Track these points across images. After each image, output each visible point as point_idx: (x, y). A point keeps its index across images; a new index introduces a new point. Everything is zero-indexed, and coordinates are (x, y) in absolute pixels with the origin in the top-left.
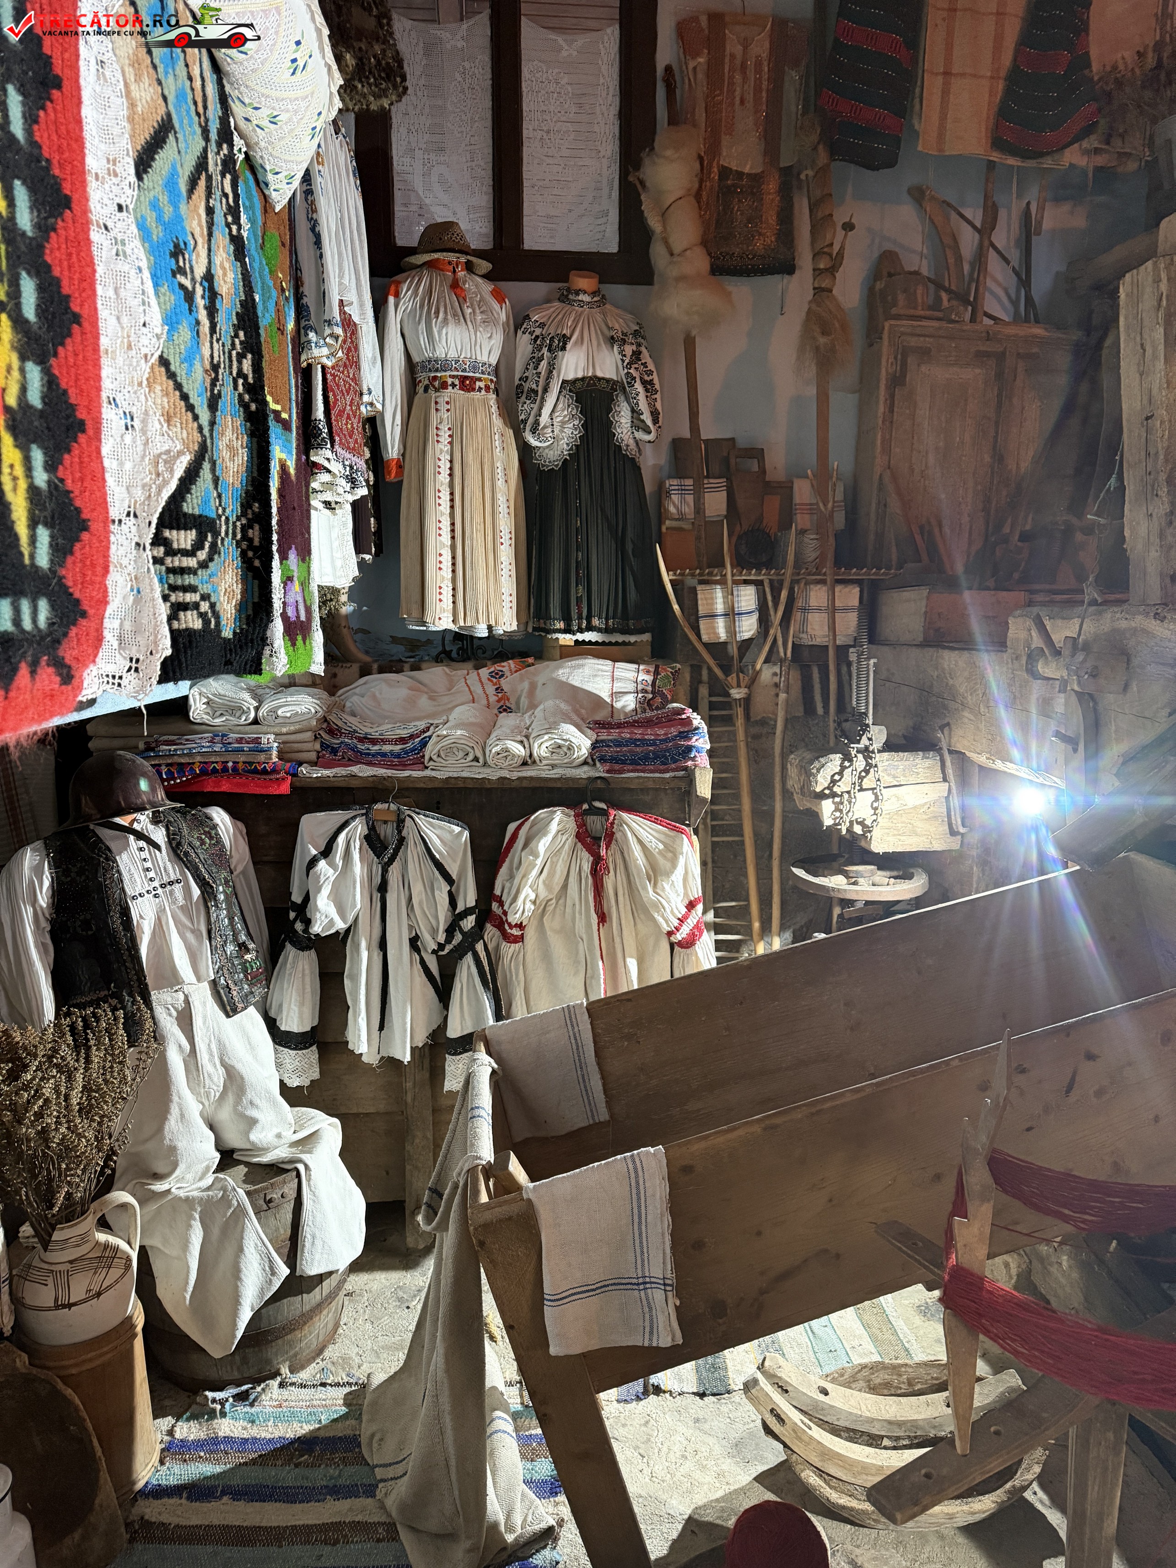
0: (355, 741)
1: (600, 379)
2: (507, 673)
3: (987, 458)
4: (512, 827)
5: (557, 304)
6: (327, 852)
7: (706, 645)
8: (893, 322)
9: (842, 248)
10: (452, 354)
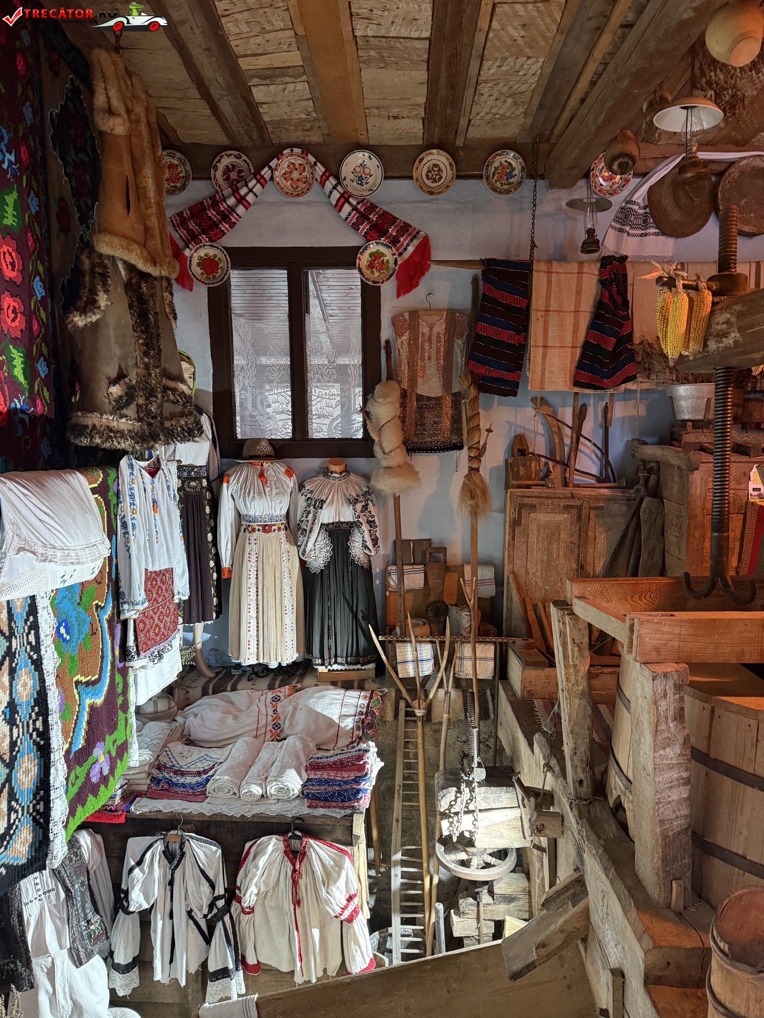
0: (171, 774)
1: (342, 523)
2: (282, 698)
3: (574, 566)
4: (248, 845)
5: (321, 478)
6: (139, 863)
7: (401, 680)
8: (512, 490)
9: (485, 444)
10: (258, 514)
